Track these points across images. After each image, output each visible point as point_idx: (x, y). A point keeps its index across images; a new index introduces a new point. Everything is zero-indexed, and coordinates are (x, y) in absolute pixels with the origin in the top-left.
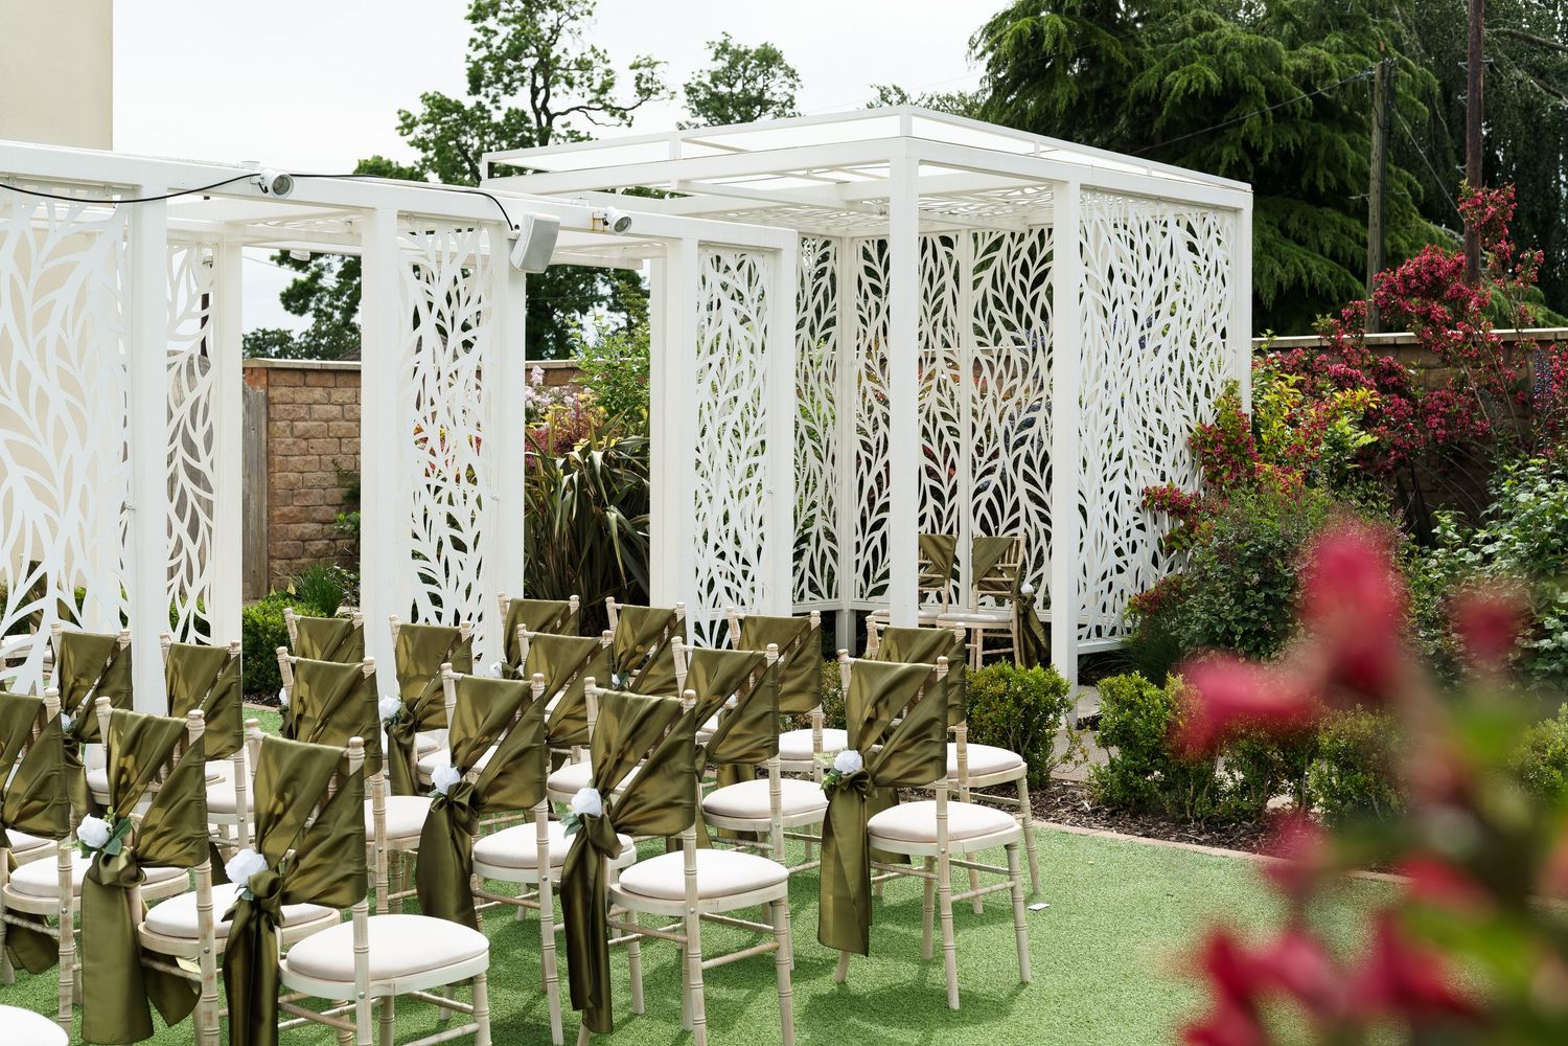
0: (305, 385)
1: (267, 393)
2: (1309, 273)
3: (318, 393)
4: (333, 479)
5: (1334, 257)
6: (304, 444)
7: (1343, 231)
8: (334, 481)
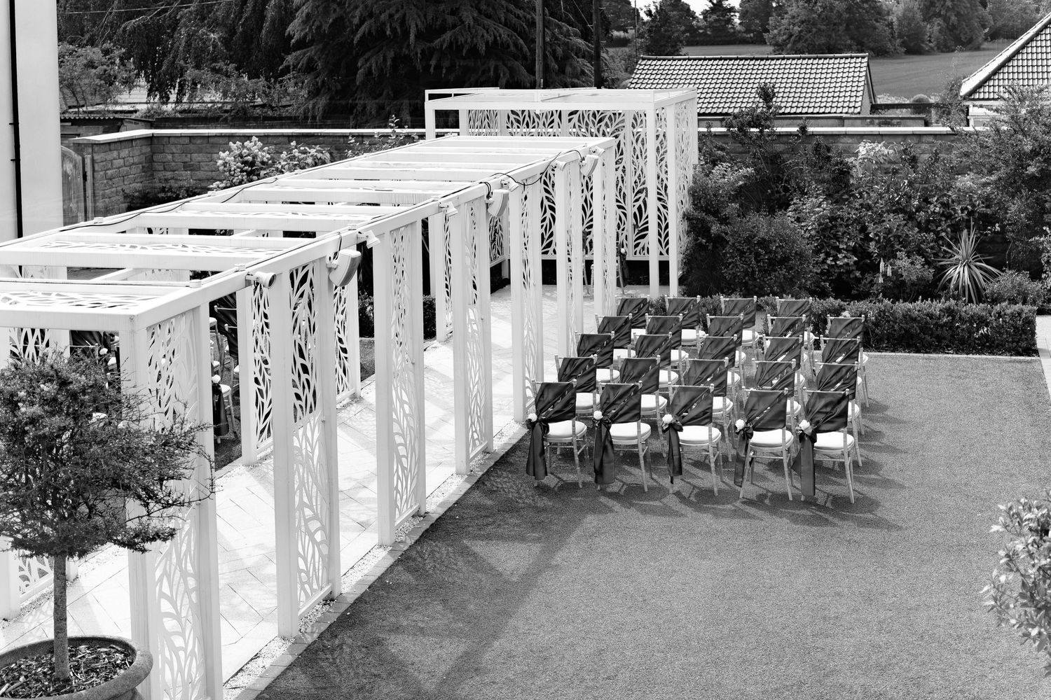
0: (110, 150)
1: (93, 157)
2: (500, 36)
3: (115, 154)
4: (121, 199)
5: (506, 25)
6: (110, 183)
7: (508, 11)
8: (122, 200)
